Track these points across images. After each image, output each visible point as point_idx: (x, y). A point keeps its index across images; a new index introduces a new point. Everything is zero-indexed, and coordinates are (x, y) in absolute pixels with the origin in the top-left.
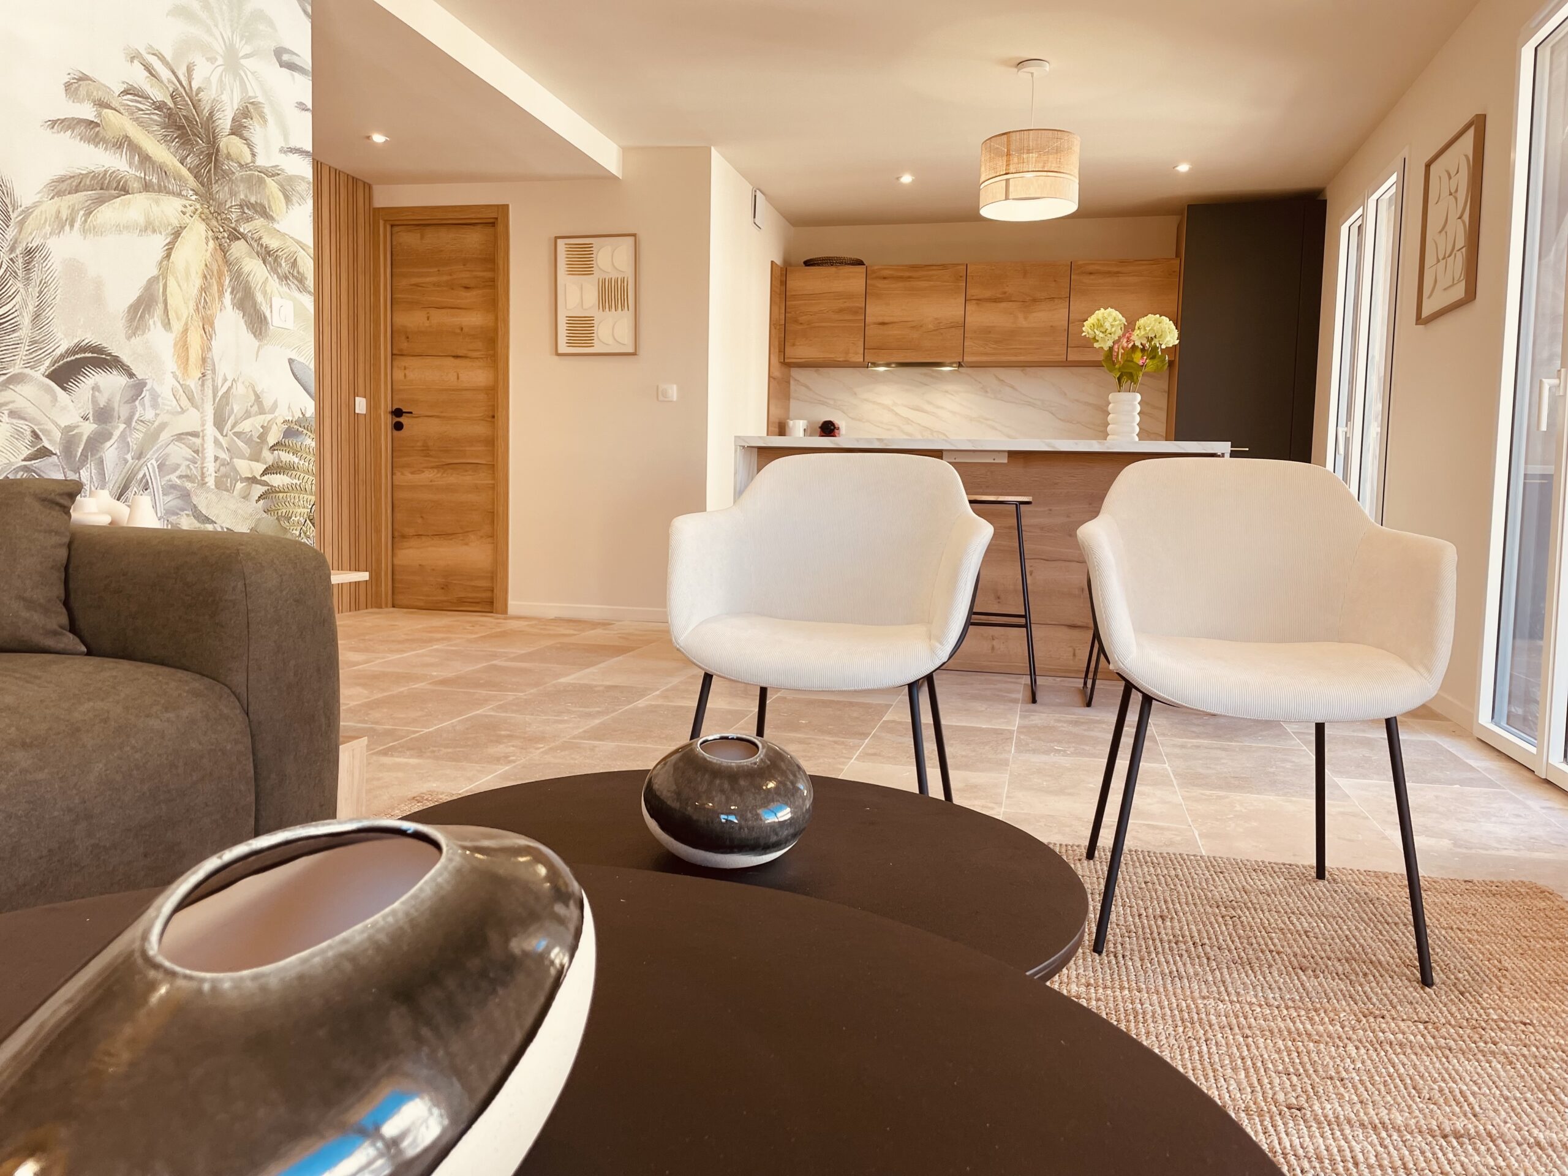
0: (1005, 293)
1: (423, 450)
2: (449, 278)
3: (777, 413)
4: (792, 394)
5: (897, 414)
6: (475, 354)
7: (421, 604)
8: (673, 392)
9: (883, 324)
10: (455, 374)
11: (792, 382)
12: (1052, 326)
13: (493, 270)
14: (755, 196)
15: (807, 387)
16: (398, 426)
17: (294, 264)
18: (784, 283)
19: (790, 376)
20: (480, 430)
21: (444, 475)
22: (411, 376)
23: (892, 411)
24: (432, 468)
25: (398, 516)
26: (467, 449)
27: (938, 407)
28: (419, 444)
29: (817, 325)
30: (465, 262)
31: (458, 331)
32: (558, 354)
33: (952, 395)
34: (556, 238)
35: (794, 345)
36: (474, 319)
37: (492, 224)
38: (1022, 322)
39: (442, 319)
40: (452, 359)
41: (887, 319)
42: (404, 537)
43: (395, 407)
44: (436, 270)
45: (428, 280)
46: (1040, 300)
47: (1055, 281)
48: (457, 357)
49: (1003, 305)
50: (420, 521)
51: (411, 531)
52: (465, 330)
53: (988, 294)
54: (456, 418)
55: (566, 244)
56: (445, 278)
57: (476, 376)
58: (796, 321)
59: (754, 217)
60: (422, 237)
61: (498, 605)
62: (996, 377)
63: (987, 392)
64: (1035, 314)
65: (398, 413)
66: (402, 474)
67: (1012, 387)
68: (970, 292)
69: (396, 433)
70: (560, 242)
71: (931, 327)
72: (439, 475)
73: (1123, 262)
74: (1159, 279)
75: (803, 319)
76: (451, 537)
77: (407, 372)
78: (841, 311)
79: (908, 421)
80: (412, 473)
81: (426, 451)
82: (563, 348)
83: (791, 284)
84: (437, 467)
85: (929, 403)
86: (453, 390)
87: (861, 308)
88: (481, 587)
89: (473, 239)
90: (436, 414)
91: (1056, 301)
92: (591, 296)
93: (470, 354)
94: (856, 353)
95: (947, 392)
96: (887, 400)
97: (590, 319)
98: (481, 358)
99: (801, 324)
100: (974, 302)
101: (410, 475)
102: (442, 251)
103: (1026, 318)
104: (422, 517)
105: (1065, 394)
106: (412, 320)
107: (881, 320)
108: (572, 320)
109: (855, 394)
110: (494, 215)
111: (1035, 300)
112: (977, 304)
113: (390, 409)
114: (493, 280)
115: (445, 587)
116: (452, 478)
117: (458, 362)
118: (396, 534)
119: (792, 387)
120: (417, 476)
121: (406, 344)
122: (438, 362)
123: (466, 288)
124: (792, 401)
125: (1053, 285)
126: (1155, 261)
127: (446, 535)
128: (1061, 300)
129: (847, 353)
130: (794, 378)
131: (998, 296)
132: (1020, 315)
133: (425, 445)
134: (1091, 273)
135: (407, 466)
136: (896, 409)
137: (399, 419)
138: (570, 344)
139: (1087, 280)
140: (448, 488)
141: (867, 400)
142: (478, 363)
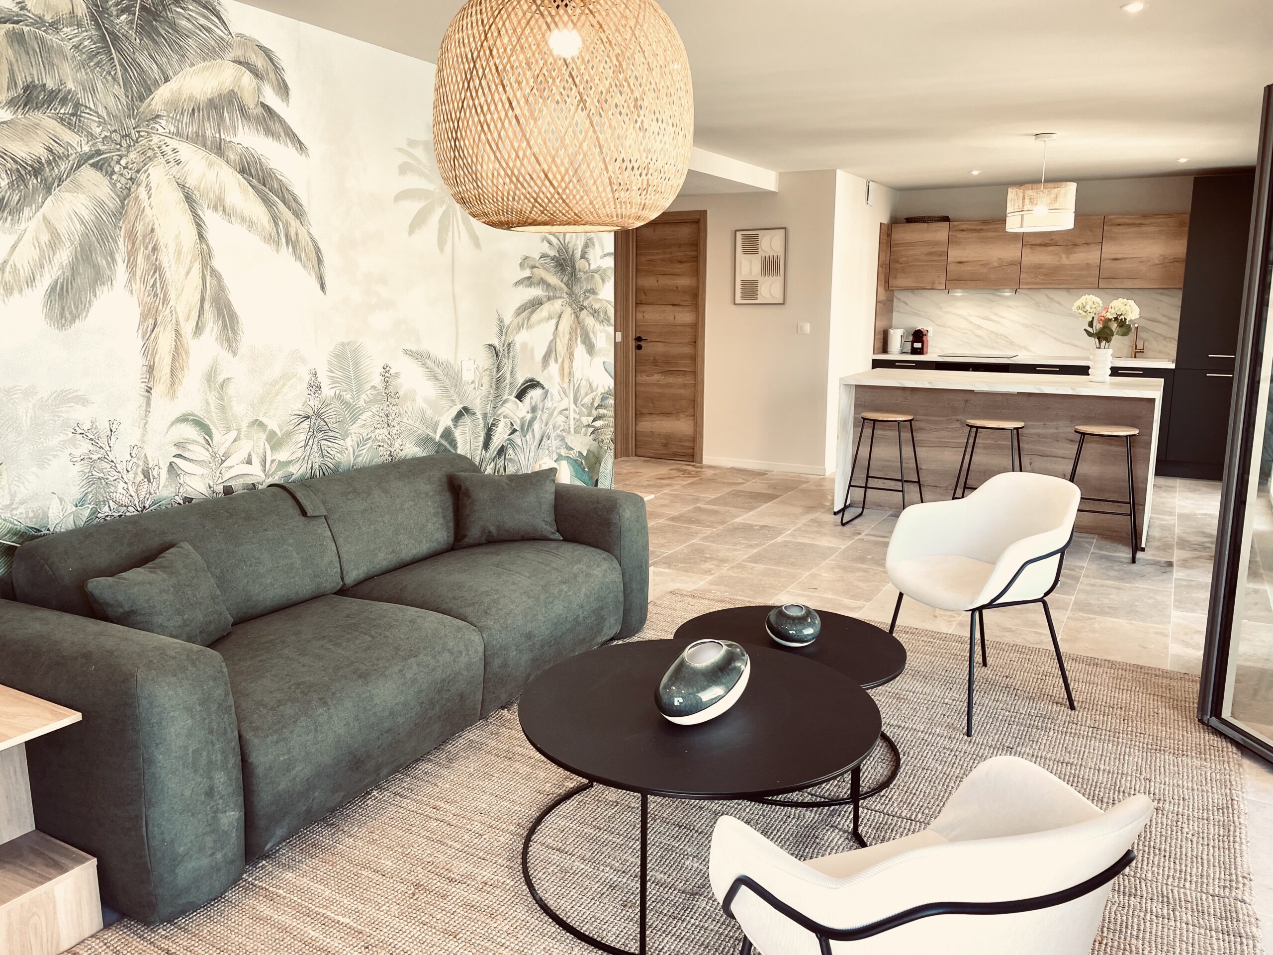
0: (1052, 240)
1: (653, 362)
2: (670, 256)
3: (882, 324)
4: (895, 309)
5: (971, 322)
6: (686, 303)
7: (652, 455)
8: (807, 327)
9: (960, 262)
10: (673, 315)
11: (895, 300)
12: (1087, 263)
13: (697, 251)
14: (869, 187)
15: (906, 303)
16: (639, 347)
17: (606, 313)
18: (889, 235)
19: (893, 296)
20: (687, 350)
21: (666, 378)
22: (648, 316)
23: (966, 319)
24: (659, 373)
25: (639, 402)
26: (680, 362)
27: (1002, 318)
28: (652, 358)
29: (913, 264)
30: (680, 246)
31: (675, 289)
32: (735, 304)
33: (1013, 309)
34: (736, 231)
35: (895, 278)
36: (685, 282)
37: (697, 222)
38: (1065, 261)
39: (665, 281)
40: (671, 306)
41: (963, 260)
42: (642, 414)
43: (638, 335)
44: (662, 251)
45: (658, 257)
46: (1079, 245)
47: (1092, 230)
48: (674, 305)
49: (1051, 248)
50: (651, 405)
51: (645, 411)
52: (679, 288)
53: (1039, 241)
54: (673, 343)
55: (742, 235)
56: (668, 256)
57: (685, 317)
58: (897, 261)
59: (868, 200)
60: (654, 231)
61: (697, 458)
62: (1046, 295)
63: (1039, 307)
64: (1075, 255)
65: (639, 339)
66: (641, 376)
67: (1059, 303)
68: (1026, 239)
69: (638, 351)
70: (739, 234)
71: (996, 264)
72: (663, 377)
73: (1145, 216)
74: (1174, 228)
75: (901, 260)
76: (669, 415)
77: (645, 314)
78: (930, 254)
79: (979, 327)
80: (647, 376)
81: (655, 362)
82: (738, 300)
83: (894, 236)
84: (661, 373)
85: (996, 314)
86: (672, 325)
87: (944, 252)
88: (687, 446)
89: (685, 232)
90: (661, 340)
91: (1091, 245)
92: (757, 267)
93: (682, 303)
94: (940, 283)
95: (1009, 307)
96: (964, 312)
97: (756, 282)
98: (689, 306)
99: (901, 263)
100: (1029, 246)
103: (1067, 258)
104: (653, 403)
106: (649, 282)
107: (959, 260)
108: (744, 283)
109: (941, 308)
110: (697, 217)
111: (1075, 245)
112: (1031, 248)
113: (634, 337)
114: (697, 257)
115: (665, 445)
116: (671, 380)
117: (674, 308)
118: (638, 413)
119: (895, 303)
120: (650, 378)
121: (644, 297)
122: (662, 308)
123: (680, 262)
124: (894, 314)
125: (1090, 233)
126: (1170, 215)
127: (666, 414)
128: (1095, 245)
129: (933, 283)
130: (897, 298)
131: (1048, 242)
132: (1064, 256)
133: (655, 359)
134: (1119, 225)
135: (644, 371)
136: (972, 319)
137: (639, 343)
138: (743, 298)
139: (1116, 229)
140: (668, 386)
141: (948, 312)
142: (687, 309)
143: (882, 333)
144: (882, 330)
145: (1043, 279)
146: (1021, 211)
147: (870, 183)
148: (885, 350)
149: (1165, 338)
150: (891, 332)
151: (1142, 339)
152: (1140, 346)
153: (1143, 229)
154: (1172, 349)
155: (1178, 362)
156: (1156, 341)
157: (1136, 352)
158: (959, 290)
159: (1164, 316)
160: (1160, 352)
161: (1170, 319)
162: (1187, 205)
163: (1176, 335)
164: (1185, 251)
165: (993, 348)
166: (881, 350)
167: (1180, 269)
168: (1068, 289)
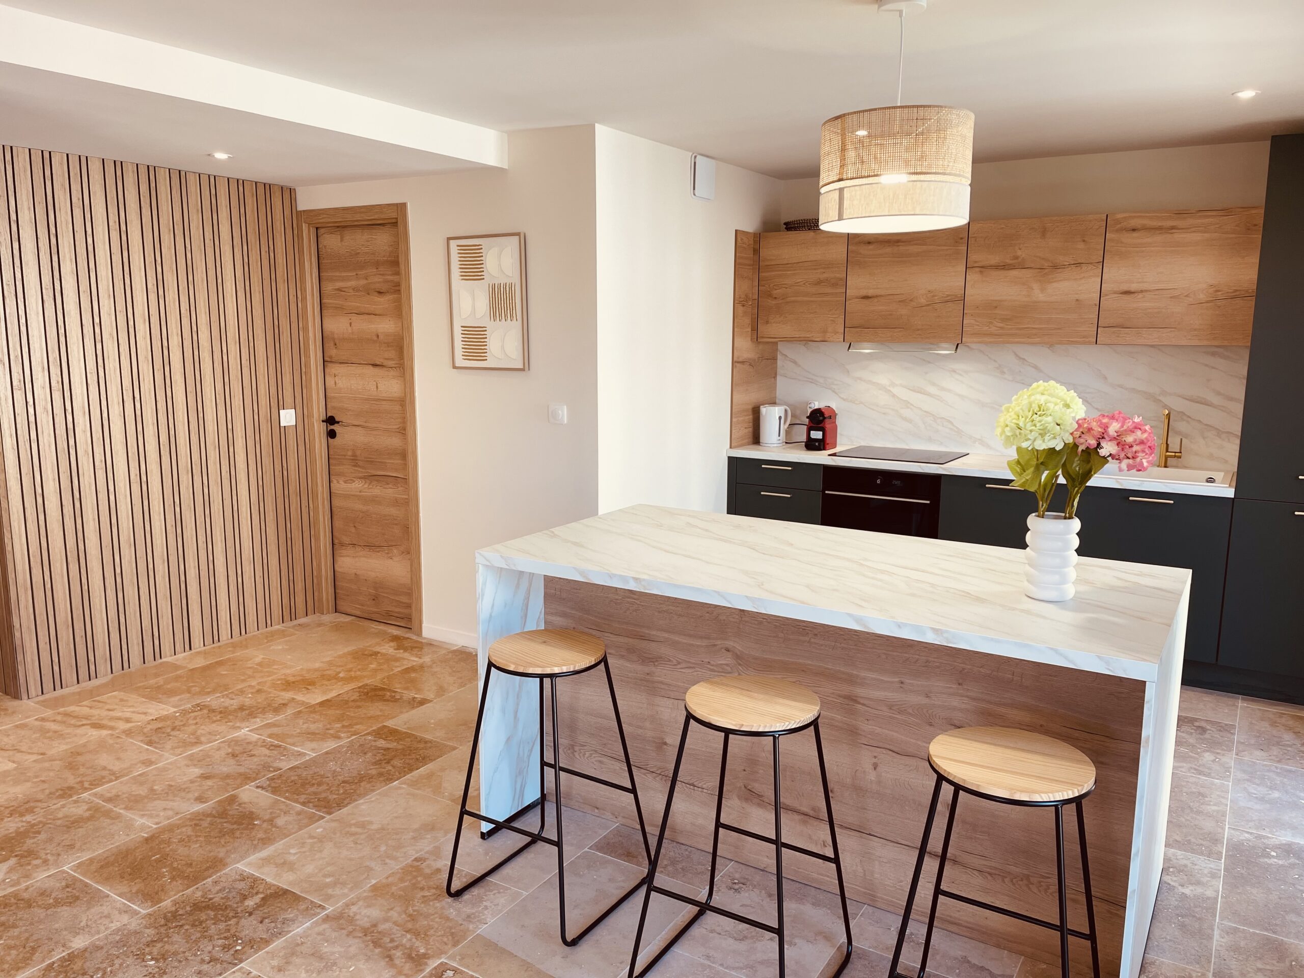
0: (1016, 258)
1: (353, 459)
2: (365, 282)
4: (779, 371)
5: (894, 396)
6: (390, 363)
7: (358, 613)
8: (564, 413)
9: (866, 297)
10: (375, 383)
11: (779, 357)
12: (1077, 300)
13: (398, 273)
14: (695, 163)
15: (795, 362)
16: (332, 434)
18: (756, 251)
19: (777, 350)
20: (395, 442)
21: (371, 487)
22: (341, 384)
23: (888, 392)
24: (360, 478)
25: (337, 524)
26: (387, 461)
27: (943, 389)
28: (350, 453)
29: (793, 299)
30: (377, 264)
31: (375, 338)
32: (454, 367)
33: (961, 375)
34: (449, 239)
35: (767, 322)
36: (386, 326)
37: (394, 224)
38: (1039, 295)
39: (361, 325)
40: (371, 367)
41: (871, 293)
42: (342, 545)
43: (329, 415)
44: (354, 274)
45: (349, 284)
46: (1064, 267)
47: (1084, 241)
48: (375, 365)
49: (1014, 273)
50: (353, 530)
51: (346, 540)
52: (381, 337)
53: (994, 259)
54: (376, 429)
55: (458, 246)
56: (363, 282)
57: (390, 386)
58: (774, 295)
59: (694, 189)
60: (341, 240)
61: (415, 625)
62: (1016, 355)
64: (1055, 285)
65: (330, 420)
66: (338, 482)
67: (1036, 367)
68: (973, 257)
69: (330, 440)
70: (453, 243)
71: (923, 301)
72: (366, 486)
73: (1181, 213)
74: (1234, 236)
75: (776, 293)
76: (378, 550)
77: (336, 379)
78: (819, 282)
79: (907, 405)
80: (346, 482)
81: (355, 461)
82: (459, 361)
83: (764, 253)
84: (364, 478)
85: (934, 384)
86: (374, 400)
87: (841, 279)
88: (405, 603)
89: (381, 240)
90: (360, 423)
91: (1084, 267)
92: (483, 304)
93: (386, 363)
94: (836, 333)
95: (954, 371)
96: (883, 380)
97: (483, 329)
98: (395, 368)
99: (775, 298)
100: (978, 269)
101: (342, 482)
102: (359, 253)
103: (1043, 290)
104: (355, 527)
105: (1106, 378)
106: (338, 325)
107: (864, 293)
108: (467, 330)
109: (848, 372)
110: (394, 215)
111: (1056, 267)
112: (981, 272)
113: (323, 417)
114: (398, 285)
115: (375, 598)
116: (376, 490)
117: (376, 370)
118: (336, 541)
119: (780, 363)
120: (350, 485)
121: (333, 351)
122: (359, 370)
123: (380, 293)
124: (778, 378)
125: (1081, 246)
126: (1226, 211)
127: (372, 547)
128: (1090, 266)
129: (825, 332)
130: (781, 352)
131: (1008, 261)
132: (1036, 286)
133: (354, 455)
134: (1134, 230)
135: (340, 474)
136: (895, 390)
137: (332, 427)
138: (467, 357)
139: (1128, 238)
140: (374, 500)
141: (860, 379)
142: (392, 373)
143: (750, 413)
144: (750, 407)
145: (1002, 328)
146: (840, 180)
147: (695, 157)
148: (756, 439)
149: (1219, 433)
150: (763, 410)
151: (1178, 433)
152: (1174, 446)
153: (1178, 236)
154: (1231, 451)
155: (1242, 479)
156: (1204, 438)
157: (1166, 458)
158: (865, 344)
159: (1219, 394)
160: (1211, 457)
161: (1231, 399)
162: (1259, 193)
163: (1237, 428)
164: (1256, 277)
165: (930, 440)
166: (751, 440)
167: (1246, 311)
168: (1051, 345)
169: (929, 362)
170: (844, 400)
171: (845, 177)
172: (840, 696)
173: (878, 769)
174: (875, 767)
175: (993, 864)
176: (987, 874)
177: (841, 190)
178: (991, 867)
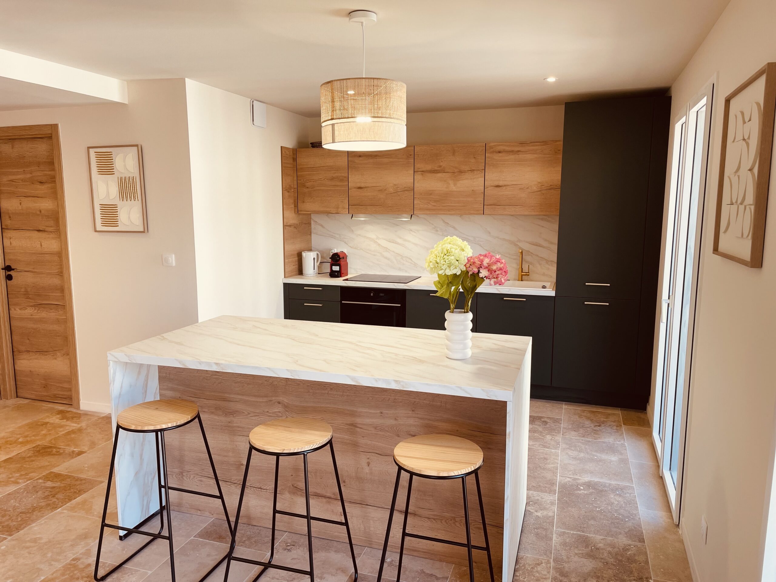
0: (440, 166)
1: (25, 294)
2: (30, 175)
3: (295, 247)
4: (313, 230)
5: (379, 245)
6: (50, 229)
7: (33, 397)
8: (172, 260)
9: (360, 188)
10: (39, 242)
11: (312, 222)
12: (473, 190)
13: (54, 170)
14: (253, 105)
15: (322, 226)
16: (9, 278)
18: (295, 160)
19: (311, 218)
20: (56, 281)
21: (39, 312)
22: (15, 243)
23: (376, 242)
24: (31, 306)
25: (15, 338)
26: (51, 294)
27: (406, 240)
28: (23, 290)
29: (318, 188)
30: (39, 164)
31: (38, 213)
32: (96, 231)
33: (415, 232)
34: (89, 148)
35: (303, 202)
37: (50, 137)
38: (453, 187)
39: (28, 204)
40: (36, 232)
41: (362, 185)
42: (19, 352)
43: (6, 265)
44: (22, 170)
45: (18, 177)
46: (464, 172)
47: (475, 158)
48: (39, 231)
49: (439, 175)
50: (28, 341)
51: (22, 348)
52: (43, 212)
53: (429, 167)
54: (42, 273)
55: (95, 152)
56: (29, 176)
57: (51, 244)
58: (304, 186)
59: (253, 121)
60: (13, 148)
61: (74, 403)
62: (444, 221)
63: (437, 231)
64: (461, 182)
65: (8, 268)
66: (15, 310)
67: (454, 228)
68: (418, 166)
69: (8, 282)
70: (92, 151)
71: (391, 190)
72: (36, 311)
73: (522, 144)
74: (548, 156)
75: (308, 184)
76: (46, 354)
77: (11, 240)
78: (332, 179)
79: (386, 249)
80: (20, 309)
81: (27, 295)
82: (99, 227)
83: (299, 160)
84: (34, 306)
85: (400, 238)
86: (39, 254)
87: (345, 177)
88: (66, 388)
89: (41, 148)
90: (31, 270)
91: (475, 172)
92: (114, 190)
93: (47, 229)
94: (344, 208)
95: (411, 230)
96: (372, 236)
97: (115, 206)
98: (54, 232)
99: (308, 187)
100: (420, 173)
101: (18, 310)
102: (25, 157)
103: (455, 185)
104: (28, 339)
105: (490, 233)
106: (12, 205)
107: (359, 185)
108: (104, 207)
109: (353, 231)
110: (49, 132)
111: (461, 172)
112: (422, 174)
113: (4, 266)
114: (54, 177)
115: (45, 386)
116: (44, 314)
117: (40, 234)
118: (15, 350)
119: (313, 226)
120: (24, 312)
121: (9, 221)
122: (28, 234)
123: (41, 182)
124: (313, 236)
125: (473, 160)
126: (545, 143)
127: (42, 352)
128: (479, 172)
129: (338, 208)
130: (313, 219)
131: (436, 168)
132: (451, 182)
133: (26, 291)
134: (499, 152)
135: (16, 304)
136: (379, 241)
137: (9, 273)
138: (104, 224)
139: (497, 157)
140: (41, 321)
141: (360, 235)
142: (52, 235)
143: (296, 256)
144: (296, 252)
145: (434, 206)
146: (332, 119)
147: (253, 102)
148: (300, 272)
149: (547, 261)
150: (304, 254)
151: (527, 262)
152: (525, 269)
153: (521, 156)
154: (553, 271)
155: (559, 286)
156: (540, 264)
157: (522, 275)
158: (361, 215)
159: (546, 240)
160: (544, 274)
161: (552, 243)
162: (559, 133)
163: (555, 259)
164: (560, 178)
165: (400, 269)
166: (297, 272)
167: (556, 195)
168: (461, 215)
169: (397, 225)
170: (351, 247)
171: (335, 117)
172: (347, 424)
173: (370, 466)
174: (369, 464)
175: (435, 513)
176: (433, 520)
177: (333, 125)
178: (434, 515)
